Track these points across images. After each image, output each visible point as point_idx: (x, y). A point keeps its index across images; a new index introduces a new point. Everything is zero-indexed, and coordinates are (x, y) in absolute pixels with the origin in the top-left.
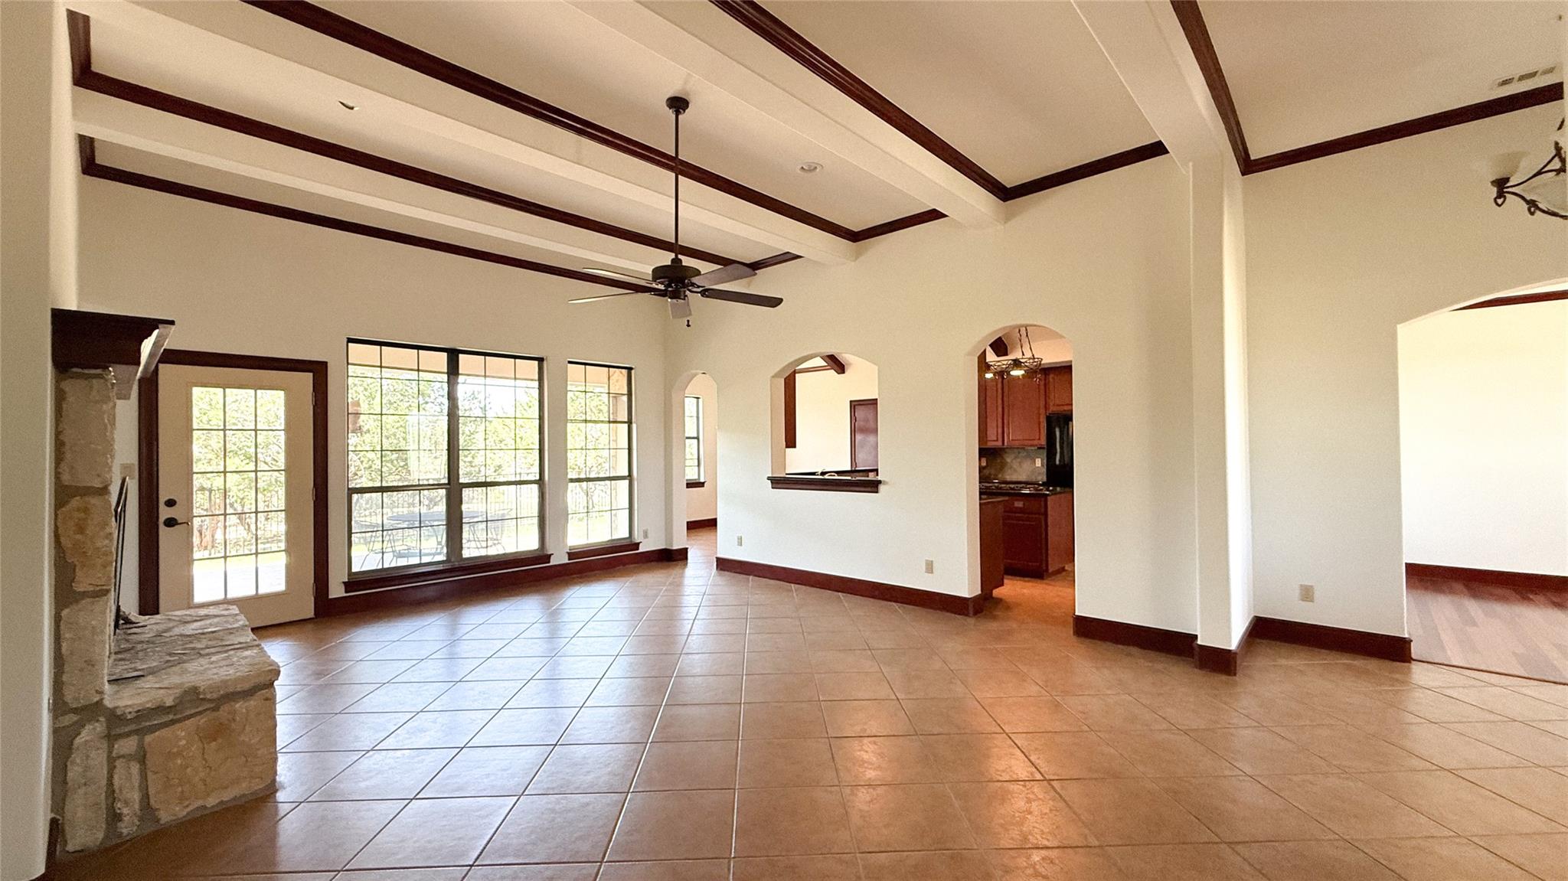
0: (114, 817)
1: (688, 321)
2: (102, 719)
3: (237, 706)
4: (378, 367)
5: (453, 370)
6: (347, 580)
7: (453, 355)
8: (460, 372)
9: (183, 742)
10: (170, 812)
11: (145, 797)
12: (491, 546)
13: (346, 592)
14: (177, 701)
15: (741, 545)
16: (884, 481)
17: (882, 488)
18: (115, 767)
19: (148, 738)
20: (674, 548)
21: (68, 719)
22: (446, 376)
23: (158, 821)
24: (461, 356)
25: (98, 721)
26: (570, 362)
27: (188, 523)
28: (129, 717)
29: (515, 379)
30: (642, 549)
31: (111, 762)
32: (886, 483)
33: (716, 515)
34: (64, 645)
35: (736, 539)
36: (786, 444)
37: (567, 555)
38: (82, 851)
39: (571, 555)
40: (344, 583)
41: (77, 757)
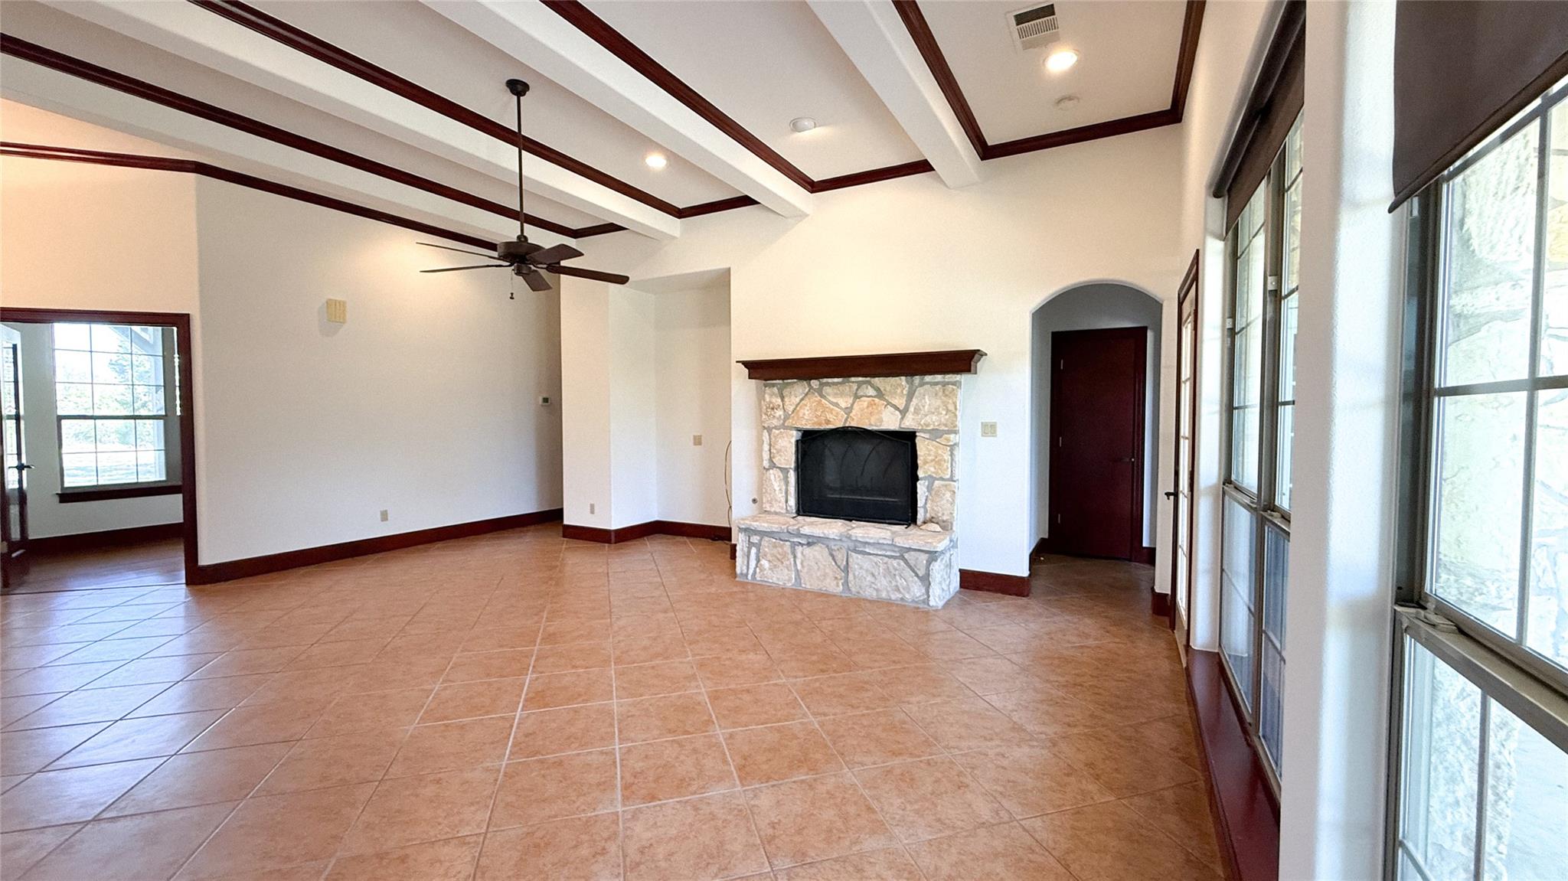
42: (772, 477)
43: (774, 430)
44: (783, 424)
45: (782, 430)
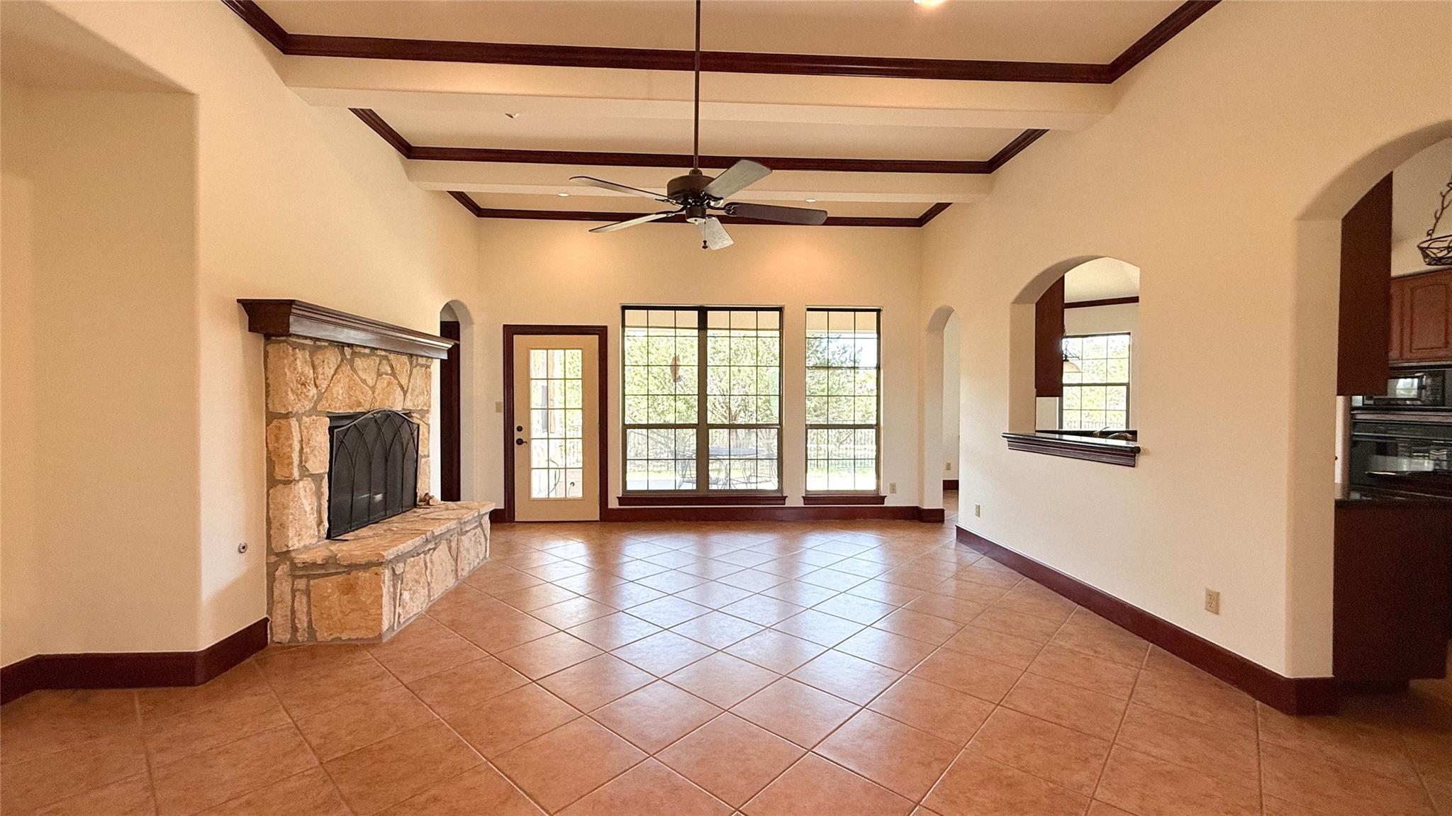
0: (295, 629)
1: (705, 242)
2: (288, 563)
3: (360, 574)
4: (645, 327)
5: (703, 326)
6: (621, 496)
7: (703, 312)
8: (709, 327)
9: (329, 591)
10: (323, 635)
11: (310, 622)
12: (760, 482)
13: (620, 505)
14: (324, 562)
15: (979, 516)
16: (1145, 450)
17: (1141, 460)
18: (295, 596)
19: (312, 582)
20: (925, 507)
21: (273, 559)
22: (697, 331)
23: (316, 639)
24: (709, 312)
25: (286, 564)
26: (809, 310)
27: (528, 443)
28: (299, 565)
29: (757, 330)
30: (888, 503)
31: (293, 591)
32: (1147, 453)
33: (958, 477)
34: (271, 511)
35: (975, 507)
36: (1037, 392)
37: (802, 499)
38: (280, 643)
39: (807, 499)
40: (618, 498)
41: (277, 584)
42: (302, 493)
43: (304, 418)
44: (315, 407)
45: (314, 417)
